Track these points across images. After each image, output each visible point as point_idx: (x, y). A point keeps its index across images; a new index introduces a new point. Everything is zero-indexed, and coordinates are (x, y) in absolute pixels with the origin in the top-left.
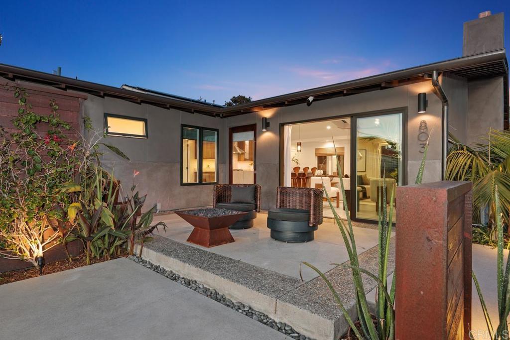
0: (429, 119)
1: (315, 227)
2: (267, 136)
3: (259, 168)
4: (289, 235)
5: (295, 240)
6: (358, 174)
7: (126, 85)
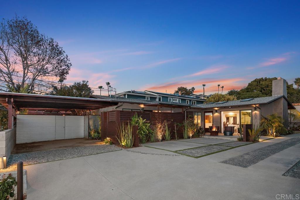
0: (257, 112)
1: (233, 133)
2: (216, 114)
3: (214, 123)
4: (228, 134)
5: (230, 135)
6: (242, 124)
7: (146, 91)
